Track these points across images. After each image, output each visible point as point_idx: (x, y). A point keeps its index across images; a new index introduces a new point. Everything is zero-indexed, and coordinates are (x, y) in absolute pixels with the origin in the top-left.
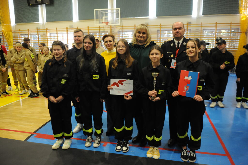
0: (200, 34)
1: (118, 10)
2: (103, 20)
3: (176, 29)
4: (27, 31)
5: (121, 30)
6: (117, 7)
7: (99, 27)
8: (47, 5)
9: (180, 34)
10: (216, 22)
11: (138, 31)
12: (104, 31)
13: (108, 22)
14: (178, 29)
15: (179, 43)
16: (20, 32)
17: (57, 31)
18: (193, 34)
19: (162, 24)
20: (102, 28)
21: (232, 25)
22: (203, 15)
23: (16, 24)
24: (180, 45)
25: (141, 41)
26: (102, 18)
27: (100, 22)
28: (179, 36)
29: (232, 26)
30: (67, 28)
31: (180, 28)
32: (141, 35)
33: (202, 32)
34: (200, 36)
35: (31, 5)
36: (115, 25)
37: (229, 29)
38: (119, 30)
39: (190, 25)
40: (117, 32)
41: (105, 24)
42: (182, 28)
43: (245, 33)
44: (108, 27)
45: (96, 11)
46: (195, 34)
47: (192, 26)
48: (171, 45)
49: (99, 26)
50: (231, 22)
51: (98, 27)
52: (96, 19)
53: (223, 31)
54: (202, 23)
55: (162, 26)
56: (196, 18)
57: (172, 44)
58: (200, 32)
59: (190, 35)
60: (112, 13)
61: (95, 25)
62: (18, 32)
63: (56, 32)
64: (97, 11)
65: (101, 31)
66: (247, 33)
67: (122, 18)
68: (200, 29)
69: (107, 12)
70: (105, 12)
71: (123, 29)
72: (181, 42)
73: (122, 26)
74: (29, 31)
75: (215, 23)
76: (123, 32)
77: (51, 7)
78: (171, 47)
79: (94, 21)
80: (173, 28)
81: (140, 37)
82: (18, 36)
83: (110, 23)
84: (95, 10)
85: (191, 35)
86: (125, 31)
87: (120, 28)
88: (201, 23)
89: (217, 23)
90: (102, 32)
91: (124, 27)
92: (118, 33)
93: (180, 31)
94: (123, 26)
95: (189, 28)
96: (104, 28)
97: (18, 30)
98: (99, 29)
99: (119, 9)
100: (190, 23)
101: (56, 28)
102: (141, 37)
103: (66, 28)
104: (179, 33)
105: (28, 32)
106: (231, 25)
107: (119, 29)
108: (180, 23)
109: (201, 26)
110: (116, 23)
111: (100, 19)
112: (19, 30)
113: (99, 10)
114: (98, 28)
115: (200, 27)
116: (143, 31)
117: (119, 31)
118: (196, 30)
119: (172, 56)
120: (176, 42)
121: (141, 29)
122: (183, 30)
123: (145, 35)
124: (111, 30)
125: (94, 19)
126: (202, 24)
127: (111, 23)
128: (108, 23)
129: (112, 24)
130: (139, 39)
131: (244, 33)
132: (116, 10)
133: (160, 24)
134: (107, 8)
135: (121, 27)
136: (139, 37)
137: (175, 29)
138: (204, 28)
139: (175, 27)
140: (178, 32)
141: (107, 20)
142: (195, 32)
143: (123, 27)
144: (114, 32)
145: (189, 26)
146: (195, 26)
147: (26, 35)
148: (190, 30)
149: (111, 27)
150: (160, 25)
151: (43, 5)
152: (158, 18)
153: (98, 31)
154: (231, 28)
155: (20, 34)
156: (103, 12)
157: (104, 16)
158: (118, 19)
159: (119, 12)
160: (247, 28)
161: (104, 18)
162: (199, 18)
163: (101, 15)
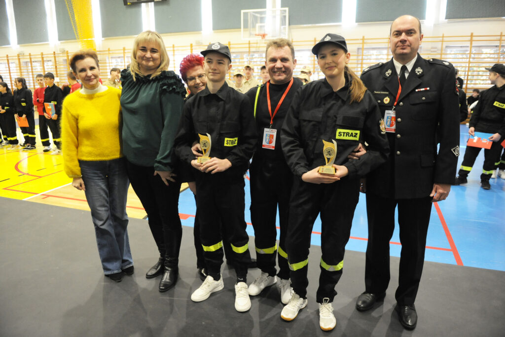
1: (285, 11)
2: (256, 30)
3: (398, 33)
4: (122, 51)
6: (283, 6)
7: (249, 44)
8: (156, 3)
9: (409, 46)
10: (472, 34)
12: (258, 50)
13: (266, 33)
14: (403, 34)
15: (404, 69)
16: (110, 53)
17: (174, 50)
19: (366, 38)
20: (255, 45)
22: (446, 18)
23: (103, 39)
24: (407, 75)
26: (254, 27)
27: (250, 34)
29: (502, 41)
30: (191, 45)
33: (443, 52)
35: (129, 4)
37: (496, 46)
41: (260, 38)
44: (264, 42)
45: (244, 13)
46: (429, 56)
48: (387, 73)
49: (249, 42)
50: (501, 33)
51: (248, 42)
52: (244, 28)
53: (485, 50)
54: (445, 36)
55: (365, 41)
56: (433, 26)
57: (389, 72)
58: (440, 52)
60: (274, 17)
61: (242, 39)
62: (107, 52)
63: (172, 52)
64: (246, 14)
65: (252, 50)
67: (291, 26)
68: (439, 45)
69: (263, 16)
70: (260, 15)
74: (126, 51)
75: (470, 35)
77: (164, 7)
78: (385, 78)
79: (241, 31)
82: (106, 60)
83: (268, 35)
84: (242, 11)
88: (442, 36)
89: (474, 35)
90: (254, 52)
96: (258, 45)
97: (107, 49)
98: (249, 47)
99: (287, 9)
101: (172, 46)
103: (190, 45)
105: (124, 53)
106: (501, 38)
109: (443, 41)
110: (280, 35)
111: (251, 29)
112: (109, 50)
113: (250, 12)
114: (247, 46)
115: (441, 43)
118: (432, 48)
119: (386, 101)
120: (398, 66)
125: (240, 28)
126: (443, 37)
127: (270, 35)
128: (266, 35)
129: (273, 37)
132: (280, 10)
133: (363, 37)
134: (265, 7)
138: (447, 45)
139: (397, 30)
141: (264, 30)
142: (429, 52)
146: (430, 40)
147: (119, 57)
150: (363, 39)
151: (150, 3)
152: (359, 25)
153: (247, 50)
154: (500, 44)
155: (110, 57)
156: (257, 15)
157: (257, 23)
158: (285, 28)
159: (287, 14)
161: (258, 26)
162: (438, 24)
163: (253, 20)
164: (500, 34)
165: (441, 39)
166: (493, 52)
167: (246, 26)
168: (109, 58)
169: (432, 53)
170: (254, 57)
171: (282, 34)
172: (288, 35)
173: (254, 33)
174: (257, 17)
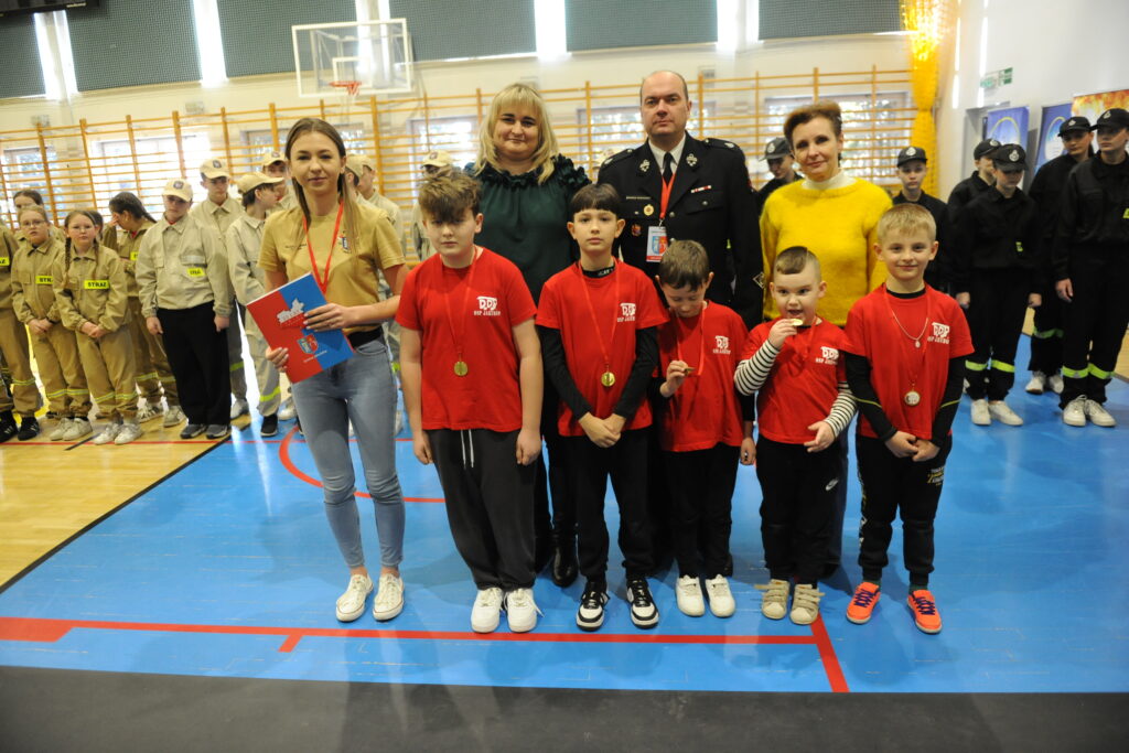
0: (752, 121)
1: (400, 25)
2: (332, 75)
3: (654, 101)
5: (418, 117)
6: (394, 14)
7: (322, 106)
8: (73, 15)
9: (671, 121)
10: (816, 70)
11: (503, 112)
12: (346, 122)
13: (358, 79)
14: (662, 101)
15: (668, 158)
17: (131, 131)
18: (726, 123)
19: (592, 85)
20: (337, 110)
21: (880, 77)
22: (761, 38)
24: (674, 168)
25: (516, 157)
26: (328, 66)
27: (320, 84)
28: (666, 129)
29: (878, 85)
30: (176, 116)
31: (670, 99)
32: (517, 128)
33: (761, 111)
34: (753, 130)
36: (390, 95)
37: (867, 96)
38: (413, 115)
39: (712, 83)
40: (405, 125)
41: (343, 93)
42: (679, 98)
43: (931, 110)
44: (359, 102)
45: (298, 32)
46: (732, 121)
47: (718, 86)
48: (642, 166)
49: (322, 102)
50: (874, 67)
51: (318, 104)
52: (302, 69)
54: (762, 75)
55: (593, 93)
56: (733, 54)
57: (645, 165)
58: (753, 112)
59: (715, 128)
60: (377, 41)
61: (301, 95)
63: (127, 133)
64: (303, 35)
66: (937, 110)
67: (419, 62)
68: (751, 97)
69: (348, 38)
70: (342, 37)
71: (427, 108)
72: (676, 153)
73: (422, 96)
74: (2, 137)
75: (811, 72)
76: (427, 122)
77: (95, 23)
78: (641, 174)
79: (295, 77)
80: (644, 97)
81: (511, 137)
83: (364, 86)
84: (295, 28)
85: (719, 128)
86: (439, 116)
87: (414, 105)
88: (753, 75)
89: (820, 72)
91: (430, 103)
92: (408, 127)
93: (672, 109)
94: (425, 95)
95: (706, 99)
96: (345, 110)
99: (403, 21)
100: (710, 74)
101: (124, 119)
102: (519, 136)
103: (171, 115)
104: (668, 117)
106: (874, 78)
107: (410, 112)
108: (669, 75)
109: (757, 88)
110: (392, 86)
111: (322, 70)
113: (314, 30)
114: (317, 112)
115: (754, 92)
116: (525, 112)
117: (412, 122)
118: (738, 104)
119: (649, 210)
120: (659, 154)
121: (515, 103)
122: (682, 104)
123: (532, 131)
124: (376, 115)
125: (294, 70)
126: (757, 78)
127: (370, 85)
128: (359, 83)
129: (376, 88)
130: (510, 145)
131: (925, 110)
132: (388, 25)
133: (588, 83)
134: (354, 18)
135: (419, 100)
136: (506, 136)
137: (651, 102)
138: (765, 97)
139: (650, 95)
140: (662, 114)
141: (354, 73)
142: (732, 113)
143: (426, 99)
144: (388, 124)
145: (705, 88)
146: (731, 85)
148: (713, 104)
149: (374, 101)
150: (588, 88)
151: (55, 13)
152: (574, 55)
154: (874, 90)
156: (335, 37)
157: (336, 56)
158: (403, 67)
159: (405, 34)
160: (938, 88)
161: (338, 64)
162: (745, 51)
163: (323, 48)
164: (870, 70)
165: (754, 82)
166: (860, 108)
167: (306, 66)
169: (738, 115)
171: (397, 82)
172: (412, 84)
173: (327, 80)
174: (334, 42)
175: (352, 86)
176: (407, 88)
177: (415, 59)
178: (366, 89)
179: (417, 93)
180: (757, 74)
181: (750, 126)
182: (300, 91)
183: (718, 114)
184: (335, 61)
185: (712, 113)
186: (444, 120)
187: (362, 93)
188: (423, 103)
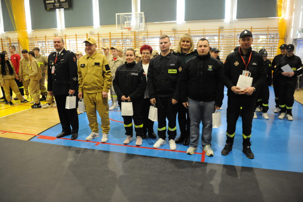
0: (233, 40)
1: (142, 14)
2: (125, 25)
4: (44, 38)
5: (145, 37)
6: (141, 11)
7: (122, 33)
8: (65, 9)
10: (252, 27)
12: (127, 37)
13: (131, 27)
16: (37, 39)
17: (76, 38)
18: (226, 41)
19: (190, 30)
20: (126, 34)
21: (270, 29)
22: (237, 18)
23: (32, 30)
26: (124, 23)
27: (122, 28)
29: (269, 32)
30: (87, 35)
32: (185, 43)
33: (236, 38)
34: (233, 43)
35: (48, 9)
36: (139, 31)
37: (266, 34)
38: (144, 36)
39: (223, 30)
40: (142, 39)
41: (127, 30)
43: (284, 39)
44: (131, 32)
45: (117, 15)
46: (228, 40)
47: (224, 31)
49: (122, 32)
50: (268, 27)
51: (121, 33)
52: (118, 24)
53: (261, 37)
54: (236, 28)
55: (190, 32)
56: (229, 23)
58: (234, 38)
59: (223, 42)
60: (137, 18)
61: (117, 31)
62: (35, 39)
63: (75, 38)
65: (124, 37)
66: (286, 39)
67: (147, 23)
68: (233, 34)
70: (128, 16)
71: (148, 34)
73: (147, 31)
74: (47, 38)
75: (250, 28)
76: (148, 38)
77: (70, 11)
79: (116, 26)
82: (34, 44)
84: (117, 14)
85: (224, 42)
86: (151, 37)
87: (145, 34)
88: (234, 28)
90: (126, 38)
91: (149, 33)
92: (143, 39)
94: (148, 31)
95: (221, 34)
96: (128, 35)
97: (35, 37)
98: (122, 36)
99: (143, 13)
100: (223, 28)
101: (75, 35)
102: (186, 45)
105: (46, 39)
106: (268, 30)
107: (143, 36)
109: (235, 32)
110: (139, 29)
111: (122, 25)
112: (36, 37)
113: (121, 15)
114: (121, 35)
115: (234, 32)
116: (187, 40)
117: (144, 38)
118: (230, 36)
121: (185, 38)
124: (135, 36)
125: (116, 24)
126: (235, 29)
129: (136, 29)
131: (282, 39)
132: (139, 14)
133: (189, 29)
134: (131, 12)
135: (146, 32)
136: (183, 45)
138: (238, 34)
141: (130, 25)
142: (228, 38)
143: (148, 32)
144: (138, 38)
145: (220, 31)
146: (228, 31)
147: (43, 42)
148: (223, 36)
149: (135, 32)
150: (189, 30)
151: (61, 9)
152: (186, 22)
153: (121, 37)
154: (268, 33)
155: (37, 41)
156: (125, 16)
157: (126, 21)
158: (142, 24)
159: (143, 16)
160: (286, 33)
161: (126, 23)
162: (232, 22)
163: (123, 19)
164: (267, 27)
165: (234, 30)
166: (265, 38)
167: (119, 23)
168: (36, 43)
169: (230, 39)
170: (126, 41)
171: (140, 28)
172: (144, 28)
173: (123, 27)
174: (126, 18)
175: (129, 29)
176: (143, 30)
177: (146, 22)
178: (133, 30)
179: (146, 31)
180: (235, 28)
181: (233, 42)
182: (117, 29)
183: (224, 38)
184: (126, 22)
185: (223, 38)
186: (152, 38)
187: (132, 30)
188: (147, 33)
